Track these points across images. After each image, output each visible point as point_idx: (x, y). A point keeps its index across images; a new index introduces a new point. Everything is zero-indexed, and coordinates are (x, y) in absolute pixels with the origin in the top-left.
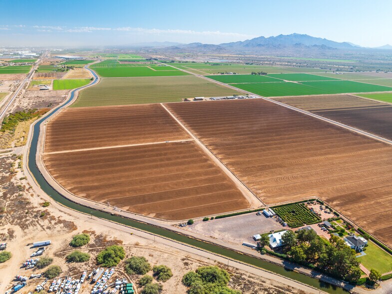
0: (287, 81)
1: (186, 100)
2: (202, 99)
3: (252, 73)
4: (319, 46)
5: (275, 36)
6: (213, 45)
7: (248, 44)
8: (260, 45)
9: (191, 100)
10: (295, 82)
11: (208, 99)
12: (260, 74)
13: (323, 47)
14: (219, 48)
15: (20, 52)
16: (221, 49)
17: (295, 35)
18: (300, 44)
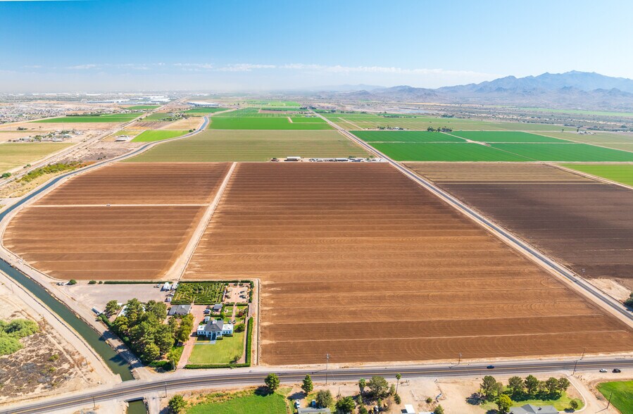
0: (469, 141)
1: (274, 160)
2: (296, 160)
3: (429, 130)
4: (606, 90)
5: (535, 76)
6: (424, 89)
7: (483, 88)
8: (499, 89)
9: (282, 160)
10: (482, 143)
11: (306, 160)
12: (439, 130)
13: (614, 92)
14: (428, 94)
15: (152, 97)
16: (429, 95)
17: (573, 74)
18: (571, 87)
